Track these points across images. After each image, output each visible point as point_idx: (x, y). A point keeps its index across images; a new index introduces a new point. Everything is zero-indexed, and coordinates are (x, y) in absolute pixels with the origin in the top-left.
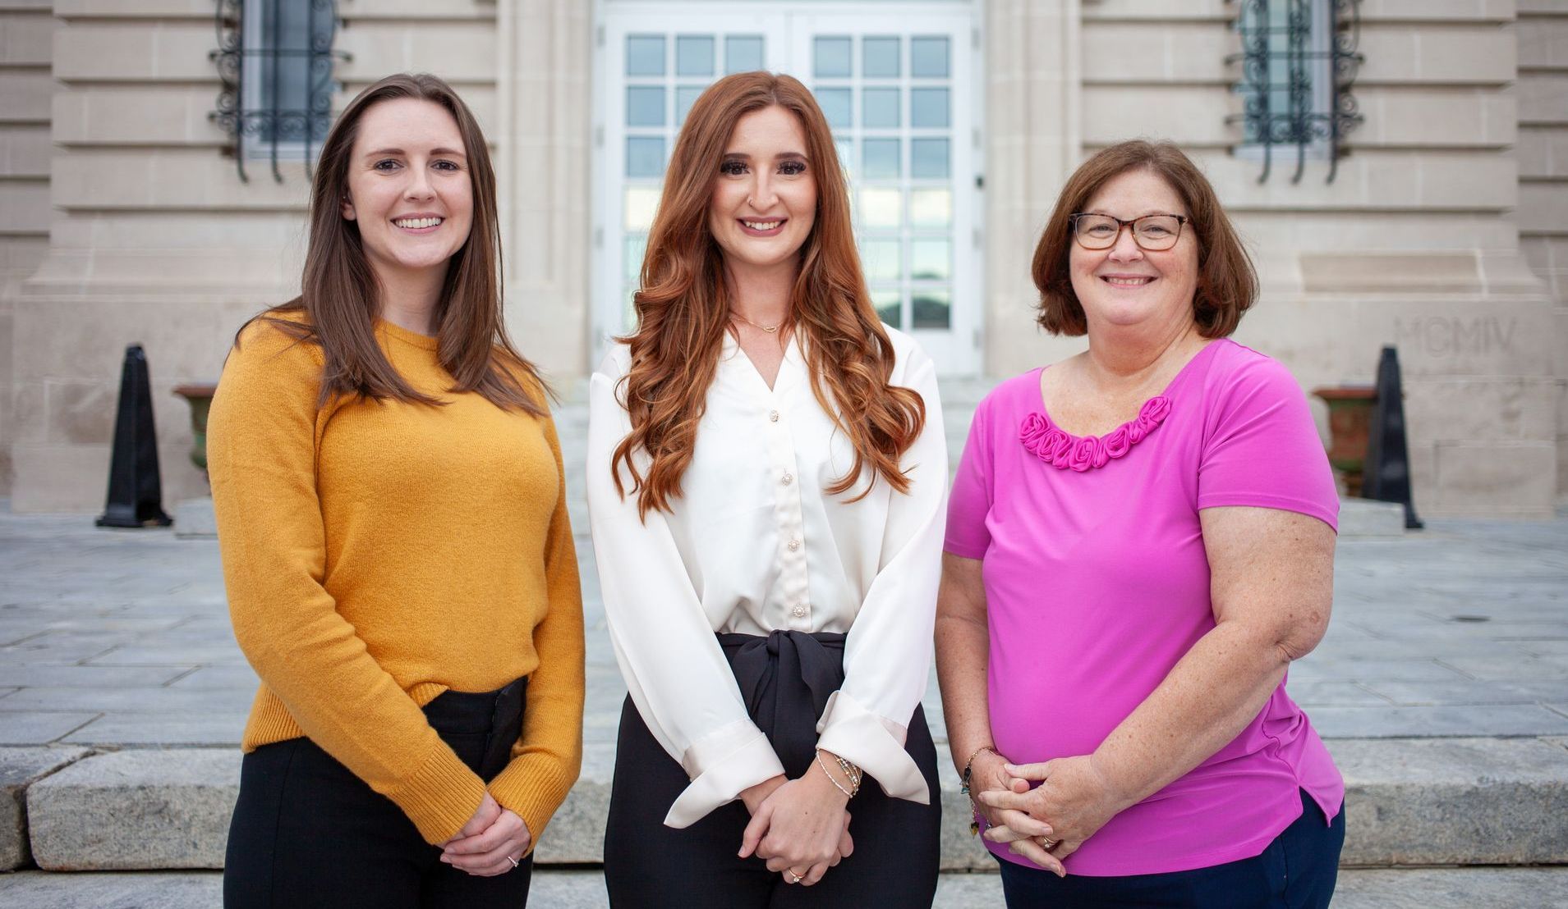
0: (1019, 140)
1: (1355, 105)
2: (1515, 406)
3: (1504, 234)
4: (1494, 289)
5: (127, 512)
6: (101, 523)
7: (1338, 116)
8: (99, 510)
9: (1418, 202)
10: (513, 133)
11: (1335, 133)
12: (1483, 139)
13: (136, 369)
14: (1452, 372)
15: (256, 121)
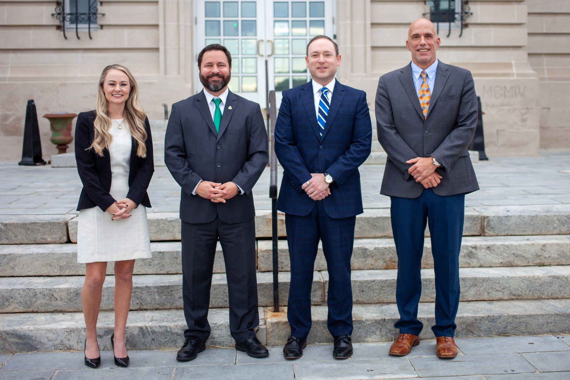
0: (349, 22)
1: (469, 9)
2: (525, 117)
3: (522, 55)
4: (518, 75)
5: (31, 160)
6: (20, 164)
7: (464, 13)
8: (20, 159)
9: (492, 44)
10: (165, 21)
11: (462, 19)
12: (516, 21)
13: (31, 109)
14: (503, 105)
15: (68, 17)
